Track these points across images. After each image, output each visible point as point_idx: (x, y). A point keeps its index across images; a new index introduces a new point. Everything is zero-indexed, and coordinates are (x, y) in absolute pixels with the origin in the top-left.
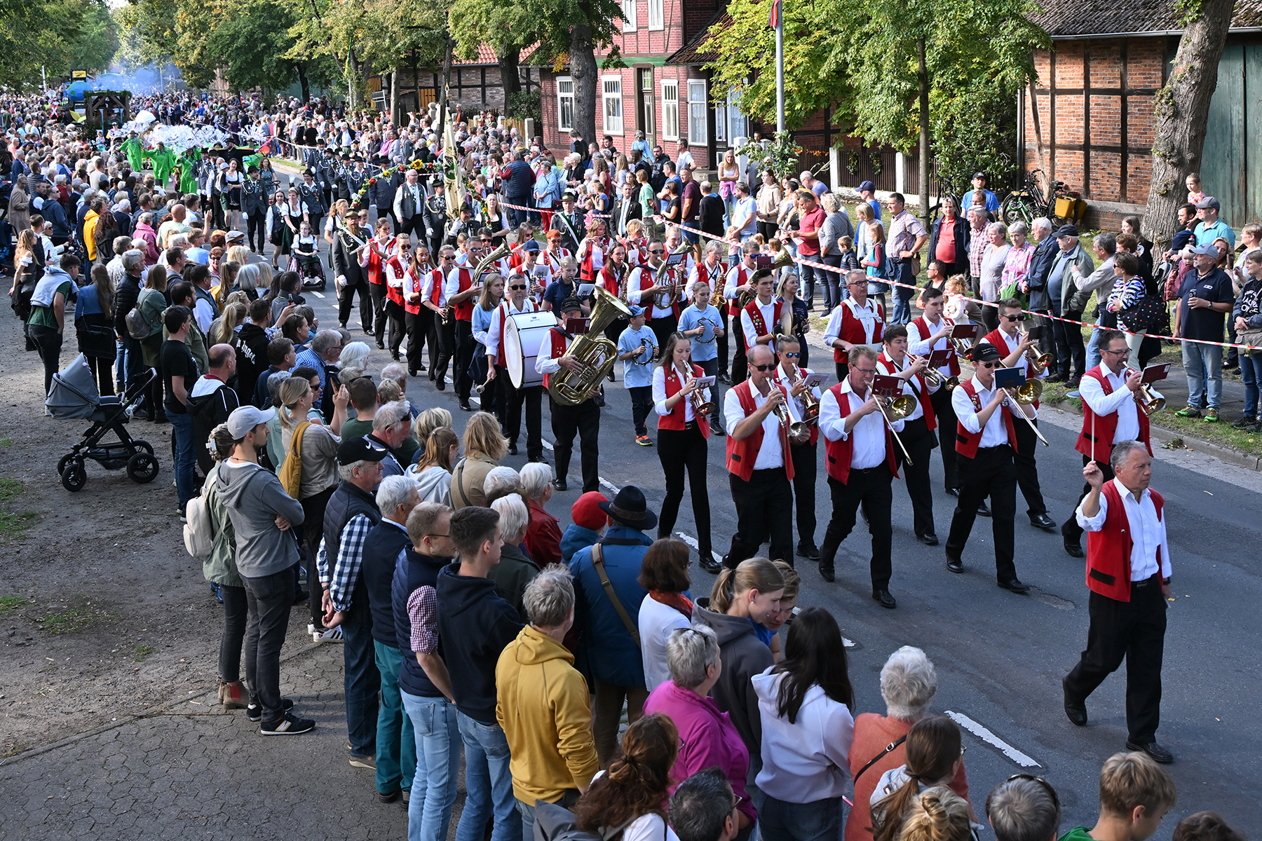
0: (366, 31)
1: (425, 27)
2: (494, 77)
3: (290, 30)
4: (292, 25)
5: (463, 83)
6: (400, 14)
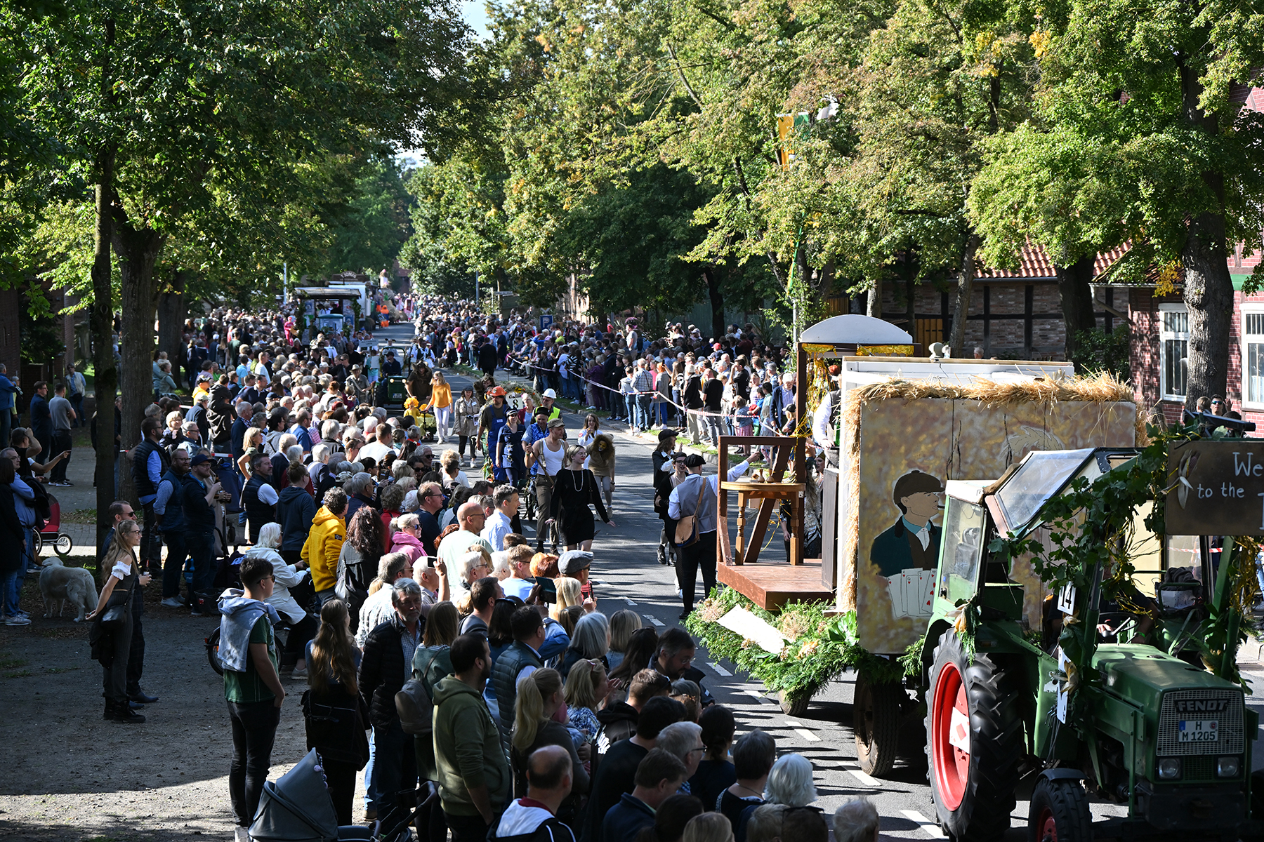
0: (828, 218)
1: (930, 213)
2: (1045, 302)
3: (698, 212)
4: (702, 205)
5: (993, 310)
6: (887, 189)
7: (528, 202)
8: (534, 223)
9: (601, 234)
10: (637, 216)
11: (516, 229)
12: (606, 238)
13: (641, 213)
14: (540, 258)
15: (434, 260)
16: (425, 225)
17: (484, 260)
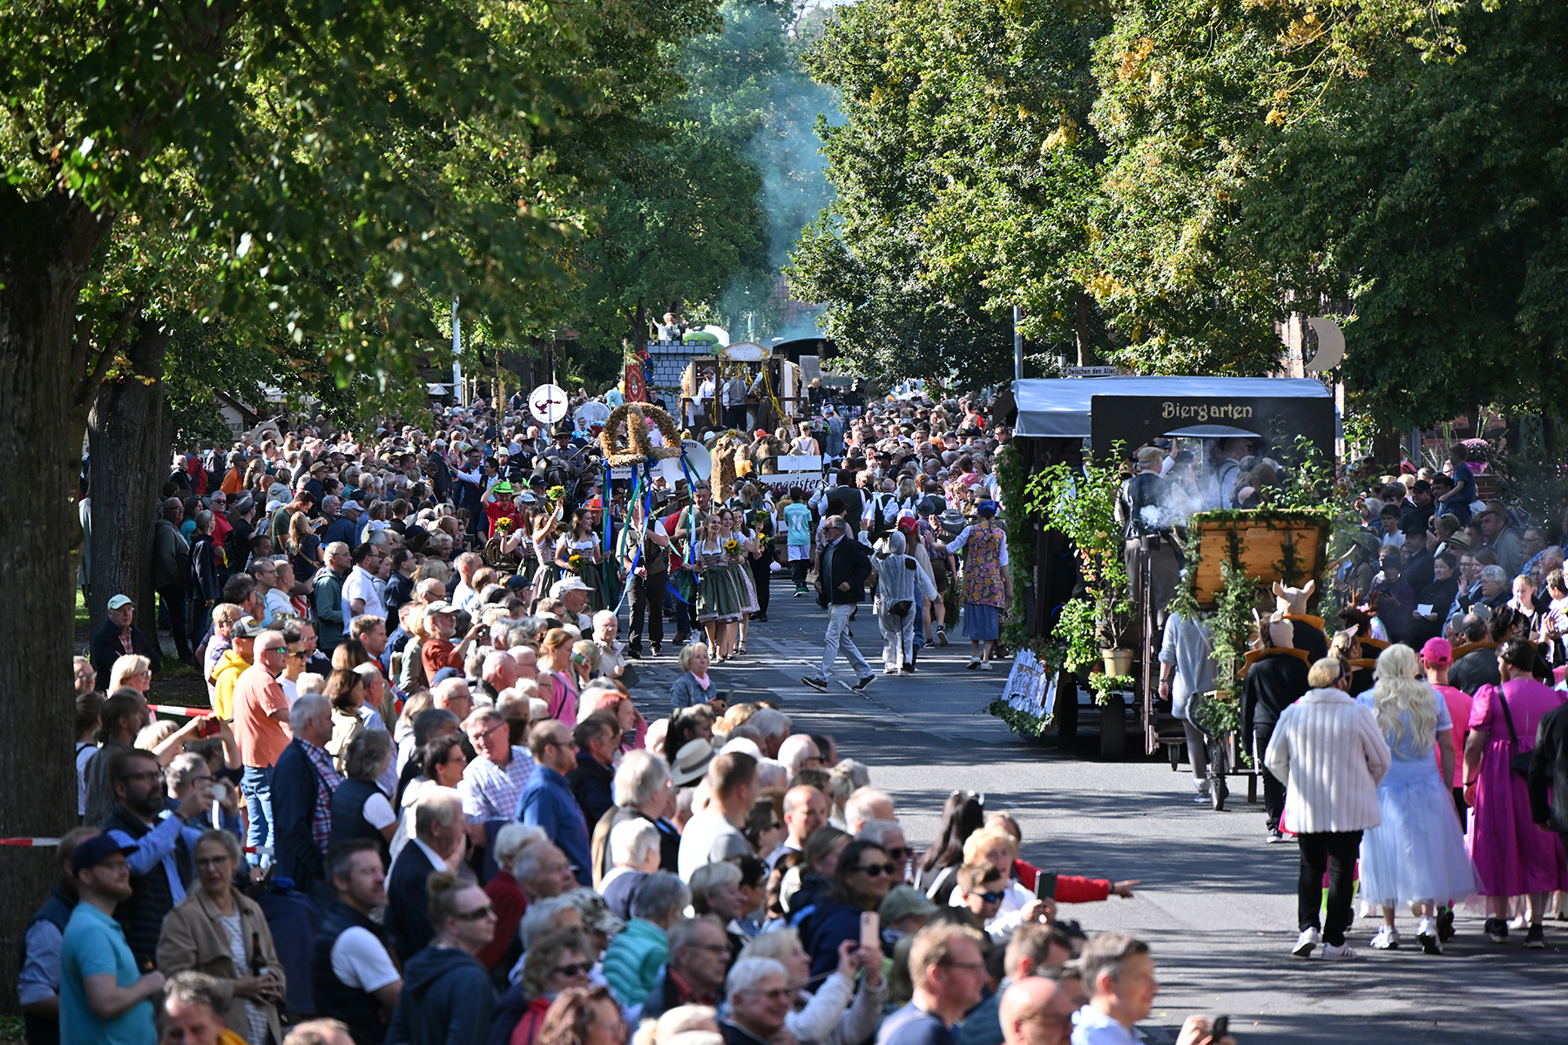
7: (1165, 104)
8: (1185, 165)
9: (1378, 197)
10: (1482, 142)
11: (1129, 184)
12: (1392, 207)
13: (1496, 132)
14: (1199, 270)
15: (889, 273)
16: (864, 173)
17: (1036, 275)
